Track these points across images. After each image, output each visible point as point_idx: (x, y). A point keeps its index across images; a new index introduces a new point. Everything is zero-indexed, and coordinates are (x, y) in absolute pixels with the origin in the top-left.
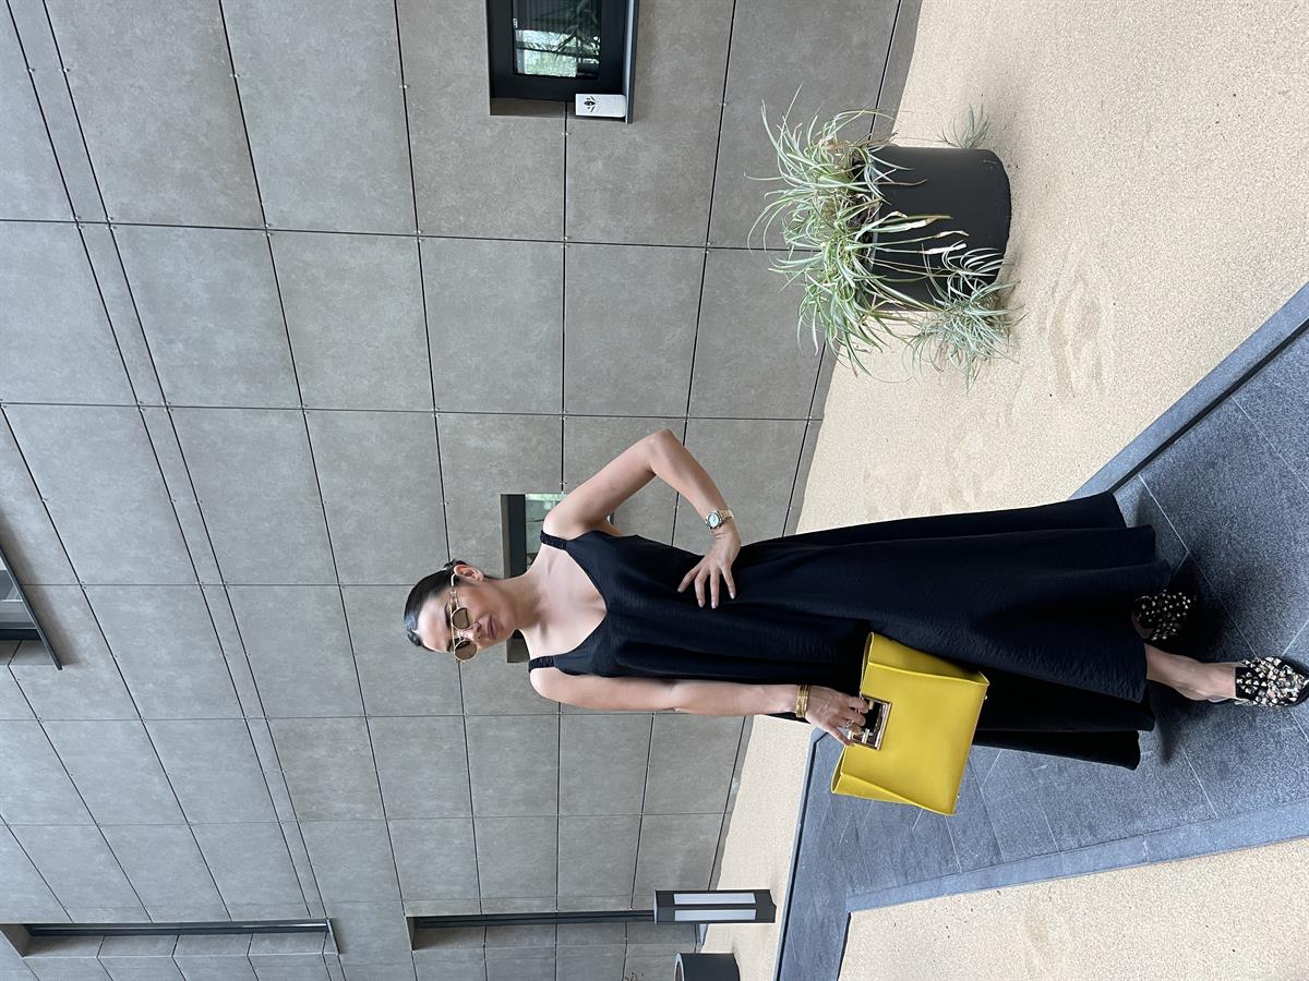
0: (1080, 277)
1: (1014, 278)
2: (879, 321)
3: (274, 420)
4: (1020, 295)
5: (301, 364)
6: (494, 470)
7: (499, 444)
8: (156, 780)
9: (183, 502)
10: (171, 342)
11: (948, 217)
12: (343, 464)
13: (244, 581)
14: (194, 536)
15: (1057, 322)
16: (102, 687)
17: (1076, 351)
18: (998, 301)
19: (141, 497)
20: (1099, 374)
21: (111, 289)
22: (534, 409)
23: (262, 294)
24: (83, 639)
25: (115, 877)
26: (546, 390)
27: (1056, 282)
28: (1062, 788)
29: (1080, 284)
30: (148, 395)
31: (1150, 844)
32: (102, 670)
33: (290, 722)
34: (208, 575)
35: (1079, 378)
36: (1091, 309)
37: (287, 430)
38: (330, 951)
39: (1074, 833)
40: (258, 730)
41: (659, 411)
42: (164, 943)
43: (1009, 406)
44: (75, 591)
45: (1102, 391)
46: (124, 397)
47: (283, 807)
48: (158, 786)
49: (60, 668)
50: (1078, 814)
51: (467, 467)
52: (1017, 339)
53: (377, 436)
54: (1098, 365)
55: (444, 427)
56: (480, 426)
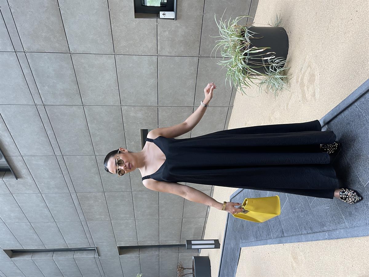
0: (309, 66)
1: (289, 66)
2: (249, 79)
3: (74, 108)
4: (291, 71)
5: (82, 92)
6: (138, 122)
7: (140, 115)
8: (46, 210)
9: (49, 132)
10: (44, 86)
11: (270, 48)
12: (95, 121)
13: (68, 154)
14: (53, 142)
15: (302, 79)
16: (29, 184)
17: (308, 88)
18: (285, 73)
19: (37, 131)
20: (314, 95)
21: (26, 71)
22: (149, 104)
23: (70, 72)
24: (23, 171)
25: (35, 237)
26: (153, 99)
27: (302, 67)
28: (302, 216)
29: (309, 68)
30: (38, 102)
31: (328, 234)
32: (29, 180)
33: (82, 193)
34: (58, 153)
35: (308, 96)
36: (312, 76)
37: (79, 111)
38: (96, 256)
39: (306, 229)
40: (74, 196)
41: (186, 105)
42: (50, 254)
43: (288, 104)
44: (20, 158)
45: (315, 100)
46: (31, 103)
47: (82, 217)
48: (46, 212)
49: (17, 179)
50: (307, 224)
51: (131, 121)
52: (290, 84)
53: (104, 113)
54: (314, 92)
55: (124, 110)
56: (134, 110)
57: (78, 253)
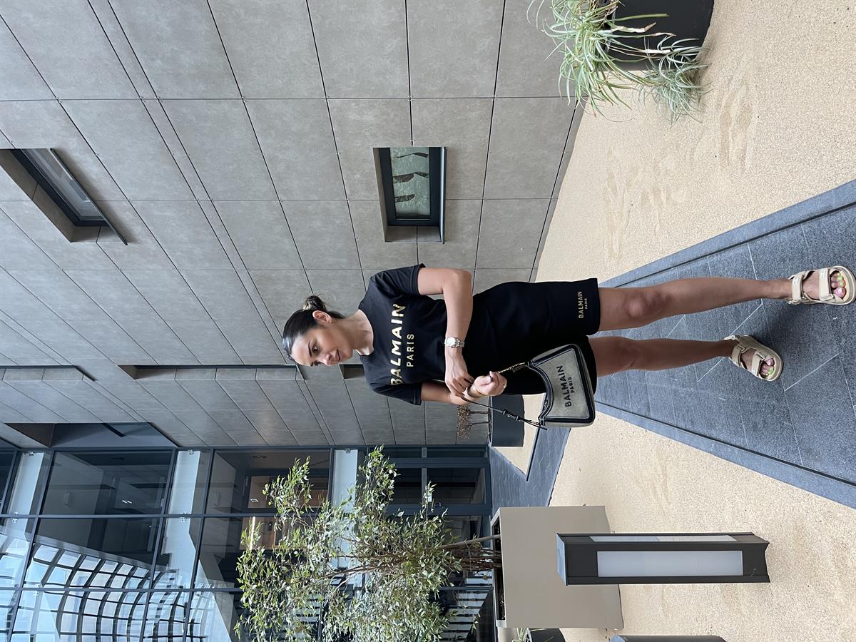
1: (708, 60)
3: (225, 106)
4: (709, 74)
5: (237, 71)
6: (367, 134)
7: (369, 117)
8: (191, 299)
9: (178, 155)
10: (153, 60)
12: (272, 131)
13: (222, 198)
14: (189, 174)
16: (152, 253)
18: (694, 78)
19: (153, 153)
21: (110, 28)
22: (390, 94)
24: (136, 229)
26: (398, 83)
30: (145, 92)
32: (151, 245)
33: (260, 271)
34: (201, 195)
37: (237, 111)
38: (300, 378)
40: (243, 276)
41: (475, 94)
42: (210, 372)
44: (126, 204)
46: (131, 94)
47: (264, 313)
48: (194, 303)
49: (127, 244)
51: (350, 132)
53: (291, 114)
55: (333, 108)
56: (357, 107)
57: (262, 371)
